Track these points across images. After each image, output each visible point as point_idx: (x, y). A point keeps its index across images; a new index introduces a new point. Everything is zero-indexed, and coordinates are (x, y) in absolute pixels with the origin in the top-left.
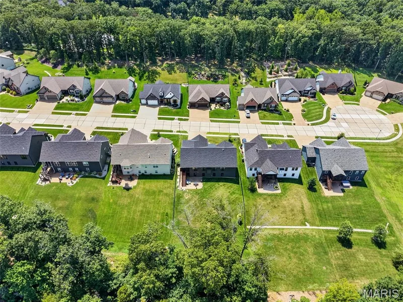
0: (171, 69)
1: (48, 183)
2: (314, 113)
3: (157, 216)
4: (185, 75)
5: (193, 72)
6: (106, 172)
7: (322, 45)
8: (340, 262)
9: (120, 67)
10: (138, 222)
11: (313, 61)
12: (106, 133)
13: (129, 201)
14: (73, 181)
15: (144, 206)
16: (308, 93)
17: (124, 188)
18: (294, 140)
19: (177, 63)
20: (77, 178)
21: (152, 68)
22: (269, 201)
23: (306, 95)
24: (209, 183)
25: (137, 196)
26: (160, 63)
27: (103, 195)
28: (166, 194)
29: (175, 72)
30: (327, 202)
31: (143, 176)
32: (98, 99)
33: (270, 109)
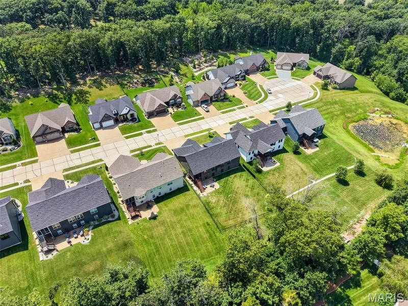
0: (99, 85)
1: (55, 253)
2: (253, 93)
3: (201, 230)
4: (118, 87)
5: (125, 82)
6: (116, 212)
7: (226, 33)
8: (351, 198)
9: (36, 95)
10: (187, 244)
11: (222, 49)
12: (81, 172)
13: (164, 229)
14: (87, 237)
15: (182, 226)
16: (238, 77)
17: (150, 219)
18: (257, 119)
19: (102, 77)
20: (88, 231)
21: (77, 89)
22: (277, 175)
23: (238, 79)
24: (222, 180)
25: (168, 220)
26: (82, 82)
27: (132, 235)
28: (194, 206)
29: (105, 87)
30: (314, 159)
31: (159, 199)
32: (39, 139)
33: (220, 98)
